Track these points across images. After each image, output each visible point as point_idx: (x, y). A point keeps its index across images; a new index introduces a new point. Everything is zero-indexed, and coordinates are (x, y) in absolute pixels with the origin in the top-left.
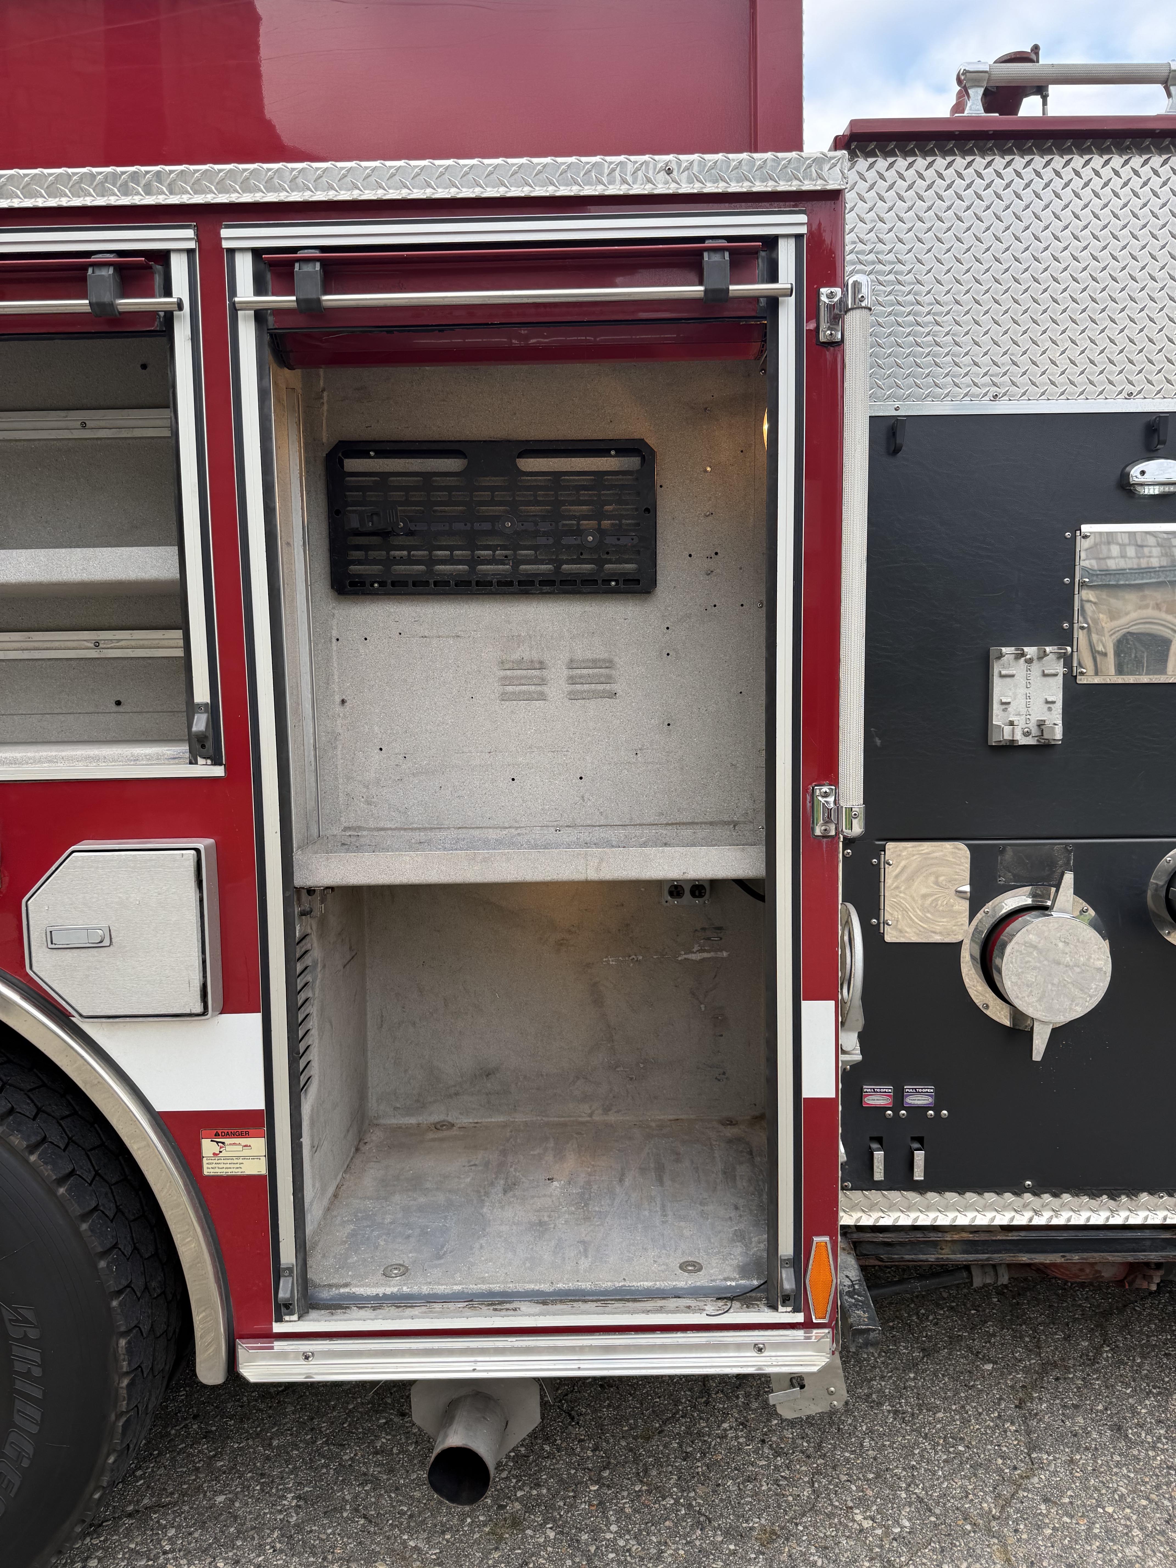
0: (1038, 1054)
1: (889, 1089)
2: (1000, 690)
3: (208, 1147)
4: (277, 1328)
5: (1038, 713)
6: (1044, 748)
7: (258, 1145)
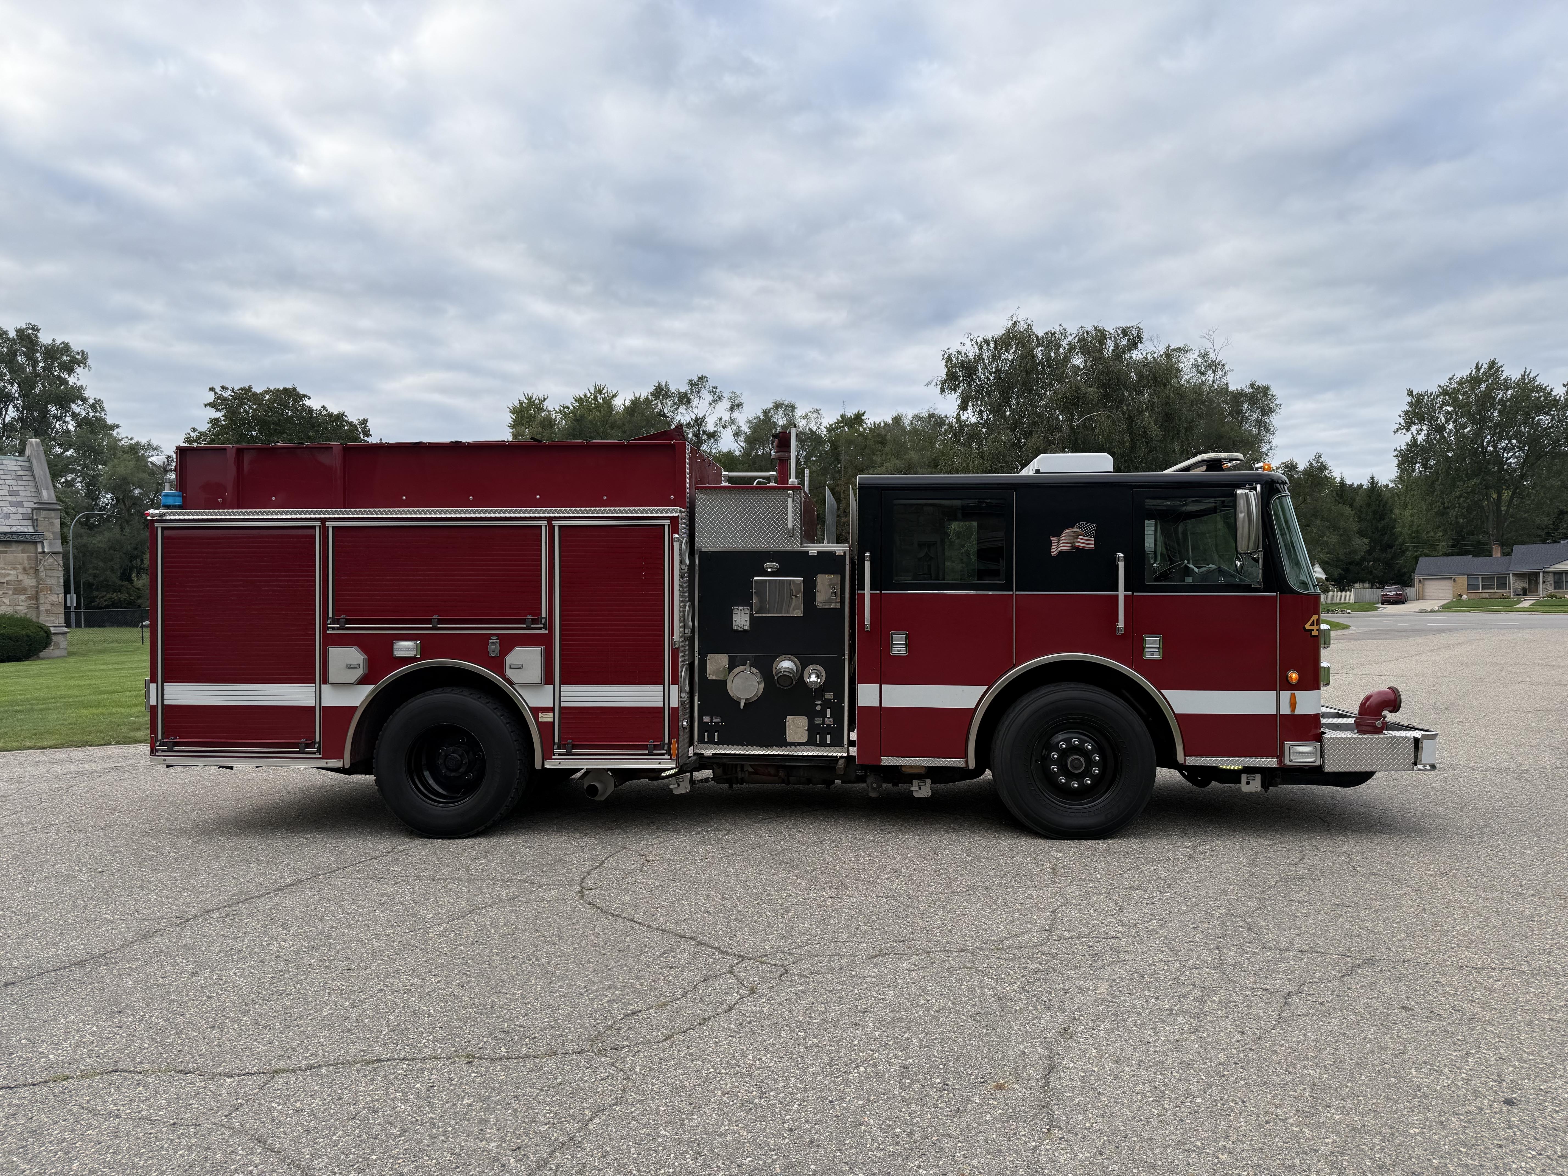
0: (742, 707)
1: (709, 717)
2: (734, 617)
3: (541, 715)
4: (553, 757)
5: (743, 623)
6: (745, 631)
7: (551, 715)
